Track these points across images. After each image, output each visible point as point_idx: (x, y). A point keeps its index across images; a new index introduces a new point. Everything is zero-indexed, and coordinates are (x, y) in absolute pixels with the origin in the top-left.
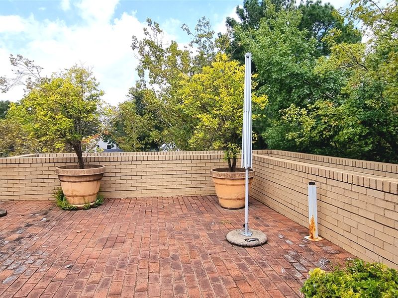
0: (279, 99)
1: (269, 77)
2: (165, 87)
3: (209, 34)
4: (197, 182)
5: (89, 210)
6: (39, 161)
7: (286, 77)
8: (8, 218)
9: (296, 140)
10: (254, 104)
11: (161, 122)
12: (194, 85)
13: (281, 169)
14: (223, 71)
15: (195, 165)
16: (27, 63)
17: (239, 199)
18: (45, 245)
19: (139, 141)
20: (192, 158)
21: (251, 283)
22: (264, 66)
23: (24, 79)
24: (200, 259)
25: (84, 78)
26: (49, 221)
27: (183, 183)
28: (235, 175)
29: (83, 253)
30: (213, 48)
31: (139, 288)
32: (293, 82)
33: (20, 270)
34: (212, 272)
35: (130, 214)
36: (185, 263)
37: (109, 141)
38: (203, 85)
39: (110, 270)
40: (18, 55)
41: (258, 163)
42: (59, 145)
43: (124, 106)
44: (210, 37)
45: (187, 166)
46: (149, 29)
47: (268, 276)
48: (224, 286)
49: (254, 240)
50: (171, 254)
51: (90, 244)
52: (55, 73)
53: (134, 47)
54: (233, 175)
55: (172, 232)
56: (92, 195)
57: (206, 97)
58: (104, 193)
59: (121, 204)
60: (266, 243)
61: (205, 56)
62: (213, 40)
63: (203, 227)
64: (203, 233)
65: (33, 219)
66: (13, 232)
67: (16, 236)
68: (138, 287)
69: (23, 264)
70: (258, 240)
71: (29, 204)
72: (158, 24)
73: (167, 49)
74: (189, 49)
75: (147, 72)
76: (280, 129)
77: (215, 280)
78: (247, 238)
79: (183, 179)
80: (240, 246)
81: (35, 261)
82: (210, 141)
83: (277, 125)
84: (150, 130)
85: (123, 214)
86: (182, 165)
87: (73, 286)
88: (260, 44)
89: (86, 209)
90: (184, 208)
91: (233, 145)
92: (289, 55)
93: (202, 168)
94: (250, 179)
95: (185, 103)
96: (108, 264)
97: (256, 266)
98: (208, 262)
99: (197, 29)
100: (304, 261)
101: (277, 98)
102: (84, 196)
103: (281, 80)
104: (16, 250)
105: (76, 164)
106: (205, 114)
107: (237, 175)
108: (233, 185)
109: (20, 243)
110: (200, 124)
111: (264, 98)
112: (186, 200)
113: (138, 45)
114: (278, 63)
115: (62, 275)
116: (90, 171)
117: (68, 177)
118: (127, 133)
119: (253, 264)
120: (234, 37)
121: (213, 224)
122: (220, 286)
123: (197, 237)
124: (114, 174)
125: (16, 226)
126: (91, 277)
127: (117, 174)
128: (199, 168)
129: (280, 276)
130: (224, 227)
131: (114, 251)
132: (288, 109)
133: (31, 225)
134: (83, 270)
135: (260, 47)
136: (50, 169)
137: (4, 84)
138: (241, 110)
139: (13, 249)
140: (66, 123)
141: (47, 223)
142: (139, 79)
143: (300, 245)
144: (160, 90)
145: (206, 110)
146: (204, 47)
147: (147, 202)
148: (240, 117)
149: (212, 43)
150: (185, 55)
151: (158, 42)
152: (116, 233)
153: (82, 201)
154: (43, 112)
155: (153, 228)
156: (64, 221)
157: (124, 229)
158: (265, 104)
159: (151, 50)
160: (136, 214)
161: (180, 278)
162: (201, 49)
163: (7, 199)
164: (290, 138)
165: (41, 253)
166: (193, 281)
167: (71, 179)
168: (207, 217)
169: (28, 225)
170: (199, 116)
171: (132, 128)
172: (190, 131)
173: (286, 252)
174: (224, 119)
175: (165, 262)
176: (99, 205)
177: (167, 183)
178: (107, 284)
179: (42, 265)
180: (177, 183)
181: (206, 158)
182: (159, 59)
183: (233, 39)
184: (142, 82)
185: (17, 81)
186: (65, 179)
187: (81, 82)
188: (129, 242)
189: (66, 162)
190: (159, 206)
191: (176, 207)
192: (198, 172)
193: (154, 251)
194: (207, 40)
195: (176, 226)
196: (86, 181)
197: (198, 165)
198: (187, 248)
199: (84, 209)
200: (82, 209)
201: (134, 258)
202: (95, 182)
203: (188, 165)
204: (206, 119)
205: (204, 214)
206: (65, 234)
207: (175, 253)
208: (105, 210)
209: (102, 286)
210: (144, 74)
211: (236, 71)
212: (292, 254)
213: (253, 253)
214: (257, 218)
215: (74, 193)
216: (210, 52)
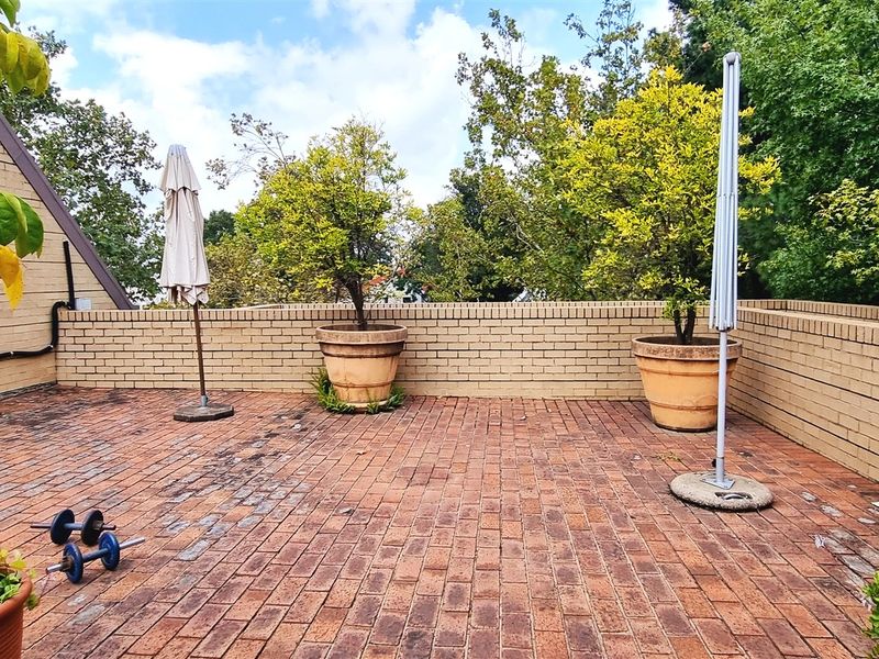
0: (808, 170)
1: (782, 116)
2: (526, 163)
3: (629, 30)
4: (598, 370)
5: (376, 416)
6: (285, 317)
7: (830, 113)
8: (235, 419)
9: (854, 272)
10: (743, 181)
11: (516, 240)
12: (596, 144)
13: (811, 339)
14: (665, 108)
15: (594, 330)
16: (261, 129)
17: (699, 409)
18: (303, 470)
19: (471, 285)
20: (588, 315)
21: (732, 583)
22: (770, 91)
23: (254, 161)
24: (611, 524)
25: (367, 145)
26: (305, 430)
27: (569, 369)
28: (691, 351)
29: (371, 491)
30: (637, 65)
31: (483, 563)
32: (850, 125)
33: (263, 508)
34: (639, 552)
35: (456, 428)
36: (577, 529)
37: (406, 288)
38: (617, 145)
39: (424, 525)
40: (244, 115)
41: (748, 327)
42: (322, 281)
43: (440, 210)
44: (632, 37)
45: (578, 332)
46: (493, 35)
47: (774, 575)
48: (666, 583)
49: (740, 496)
50: (546, 509)
51: (383, 476)
52: (314, 138)
53: (462, 78)
54: (686, 350)
55: (546, 468)
56: (383, 385)
57: (624, 171)
58: (403, 385)
59: (438, 408)
60: (769, 506)
61: (619, 85)
62: (639, 45)
63: (614, 463)
64: (617, 476)
65: (277, 426)
66: (247, 444)
67: (251, 451)
68: (480, 562)
69: (268, 498)
70: (749, 497)
71: (270, 398)
72: (513, 21)
73: (532, 76)
74: (582, 72)
75: (488, 131)
76: (809, 248)
77: (645, 567)
78: (721, 491)
79: (566, 361)
80: (704, 507)
81: (287, 496)
82: (632, 274)
83: (802, 240)
84: (493, 259)
85: (444, 426)
86: (566, 330)
87: (358, 545)
88: (761, 35)
89: (370, 413)
90: (570, 422)
91: (687, 280)
92: (838, 56)
93: (612, 338)
94: (730, 362)
95: (575, 187)
96: (419, 514)
97: (744, 552)
98: (628, 532)
99: (602, 23)
100: (872, 553)
101: (803, 167)
102: (367, 387)
103: (816, 120)
104: (254, 474)
105: (351, 323)
106: (622, 210)
107: (697, 352)
108: (687, 375)
109: (260, 464)
110: (609, 234)
111: (771, 164)
112: (574, 407)
113: (469, 73)
114: (809, 80)
115: (336, 523)
116: (378, 336)
117: (338, 347)
118: (446, 266)
119: (737, 547)
120: (689, 36)
121: (637, 457)
122: (657, 583)
123: (602, 481)
124: (424, 347)
125: (251, 434)
126: (389, 532)
127: (430, 347)
128: (605, 338)
129: (806, 578)
130: (663, 466)
131: (429, 493)
132: (834, 192)
133: (275, 435)
134: (373, 520)
135: (760, 42)
136: (306, 332)
137: (222, 173)
138: (708, 196)
139: (249, 473)
140: (336, 237)
141: (304, 434)
142: (471, 147)
143: (861, 520)
144: (515, 170)
145: (623, 200)
146: (618, 63)
147: (492, 407)
148: (706, 212)
149: (637, 52)
150: (572, 84)
151: (512, 62)
152: (430, 460)
153: (364, 397)
154: (295, 215)
155: (504, 456)
156: (333, 431)
157: (447, 454)
158: (771, 181)
159: (498, 81)
160: (469, 428)
161: (568, 555)
162: (610, 69)
163: (232, 387)
164: (838, 265)
165: (296, 483)
166: (596, 563)
167: (345, 352)
168: (623, 444)
169: (271, 435)
170: (608, 215)
171: (456, 257)
172: (584, 257)
173: (822, 530)
174: (665, 220)
175: (534, 523)
176: (397, 407)
177: (532, 370)
178: (419, 549)
179: (300, 504)
180: (555, 370)
181: (620, 314)
182: (514, 99)
183: (687, 41)
184: (478, 156)
185: (242, 167)
186: (332, 351)
187: (362, 153)
188: (457, 478)
189: (333, 320)
190: (515, 415)
191: (554, 420)
192: (601, 346)
193: (510, 499)
194: (624, 46)
195: (554, 456)
196: (372, 357)
197: (601, 330)
198: (581, 500)
199: (368, 413)
200: (363, 413)
201: (470, 509)
202: (389, 360)
203: (580, 330)
204: (625, 222)
205: (617, 438)
206: (336, 455)
207: (554, 508)
208: (408, 416)
209: (410, 552)
210: (481, 137)
211: (697, 105)
212: (840, 536)
213: (737, 525)
214: (746, 454)
215: (351, 380)
216: (632, 74)
